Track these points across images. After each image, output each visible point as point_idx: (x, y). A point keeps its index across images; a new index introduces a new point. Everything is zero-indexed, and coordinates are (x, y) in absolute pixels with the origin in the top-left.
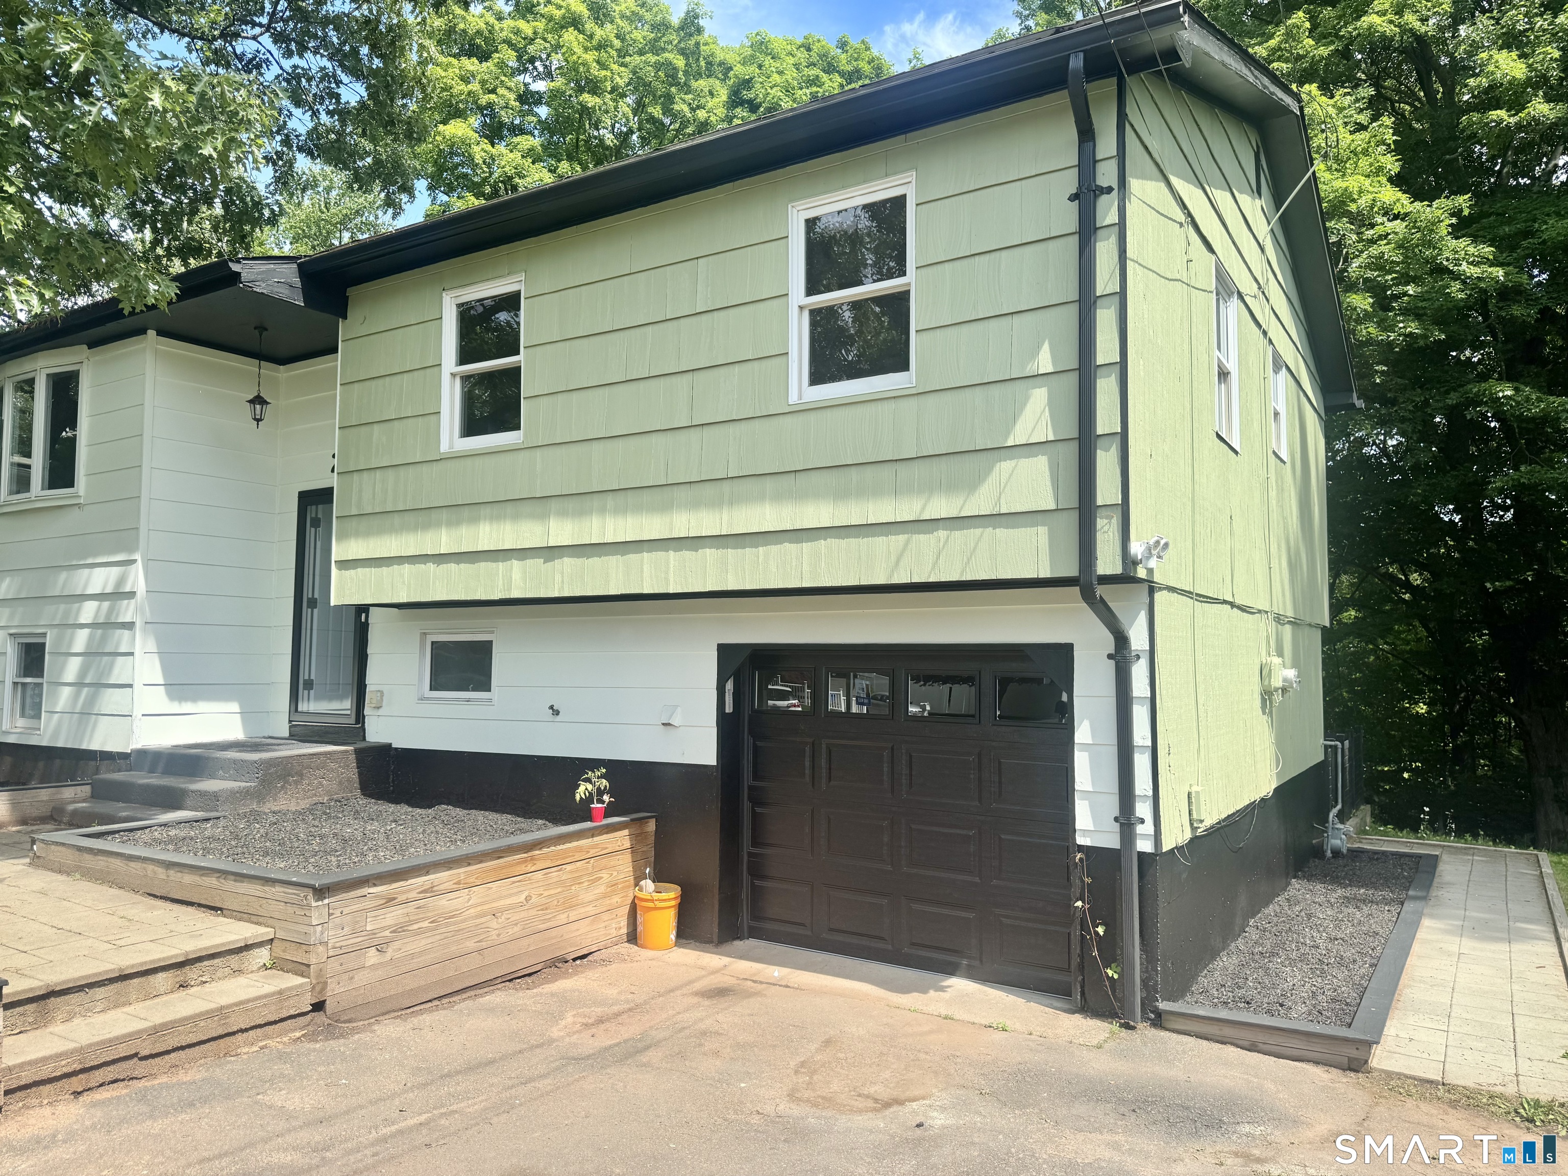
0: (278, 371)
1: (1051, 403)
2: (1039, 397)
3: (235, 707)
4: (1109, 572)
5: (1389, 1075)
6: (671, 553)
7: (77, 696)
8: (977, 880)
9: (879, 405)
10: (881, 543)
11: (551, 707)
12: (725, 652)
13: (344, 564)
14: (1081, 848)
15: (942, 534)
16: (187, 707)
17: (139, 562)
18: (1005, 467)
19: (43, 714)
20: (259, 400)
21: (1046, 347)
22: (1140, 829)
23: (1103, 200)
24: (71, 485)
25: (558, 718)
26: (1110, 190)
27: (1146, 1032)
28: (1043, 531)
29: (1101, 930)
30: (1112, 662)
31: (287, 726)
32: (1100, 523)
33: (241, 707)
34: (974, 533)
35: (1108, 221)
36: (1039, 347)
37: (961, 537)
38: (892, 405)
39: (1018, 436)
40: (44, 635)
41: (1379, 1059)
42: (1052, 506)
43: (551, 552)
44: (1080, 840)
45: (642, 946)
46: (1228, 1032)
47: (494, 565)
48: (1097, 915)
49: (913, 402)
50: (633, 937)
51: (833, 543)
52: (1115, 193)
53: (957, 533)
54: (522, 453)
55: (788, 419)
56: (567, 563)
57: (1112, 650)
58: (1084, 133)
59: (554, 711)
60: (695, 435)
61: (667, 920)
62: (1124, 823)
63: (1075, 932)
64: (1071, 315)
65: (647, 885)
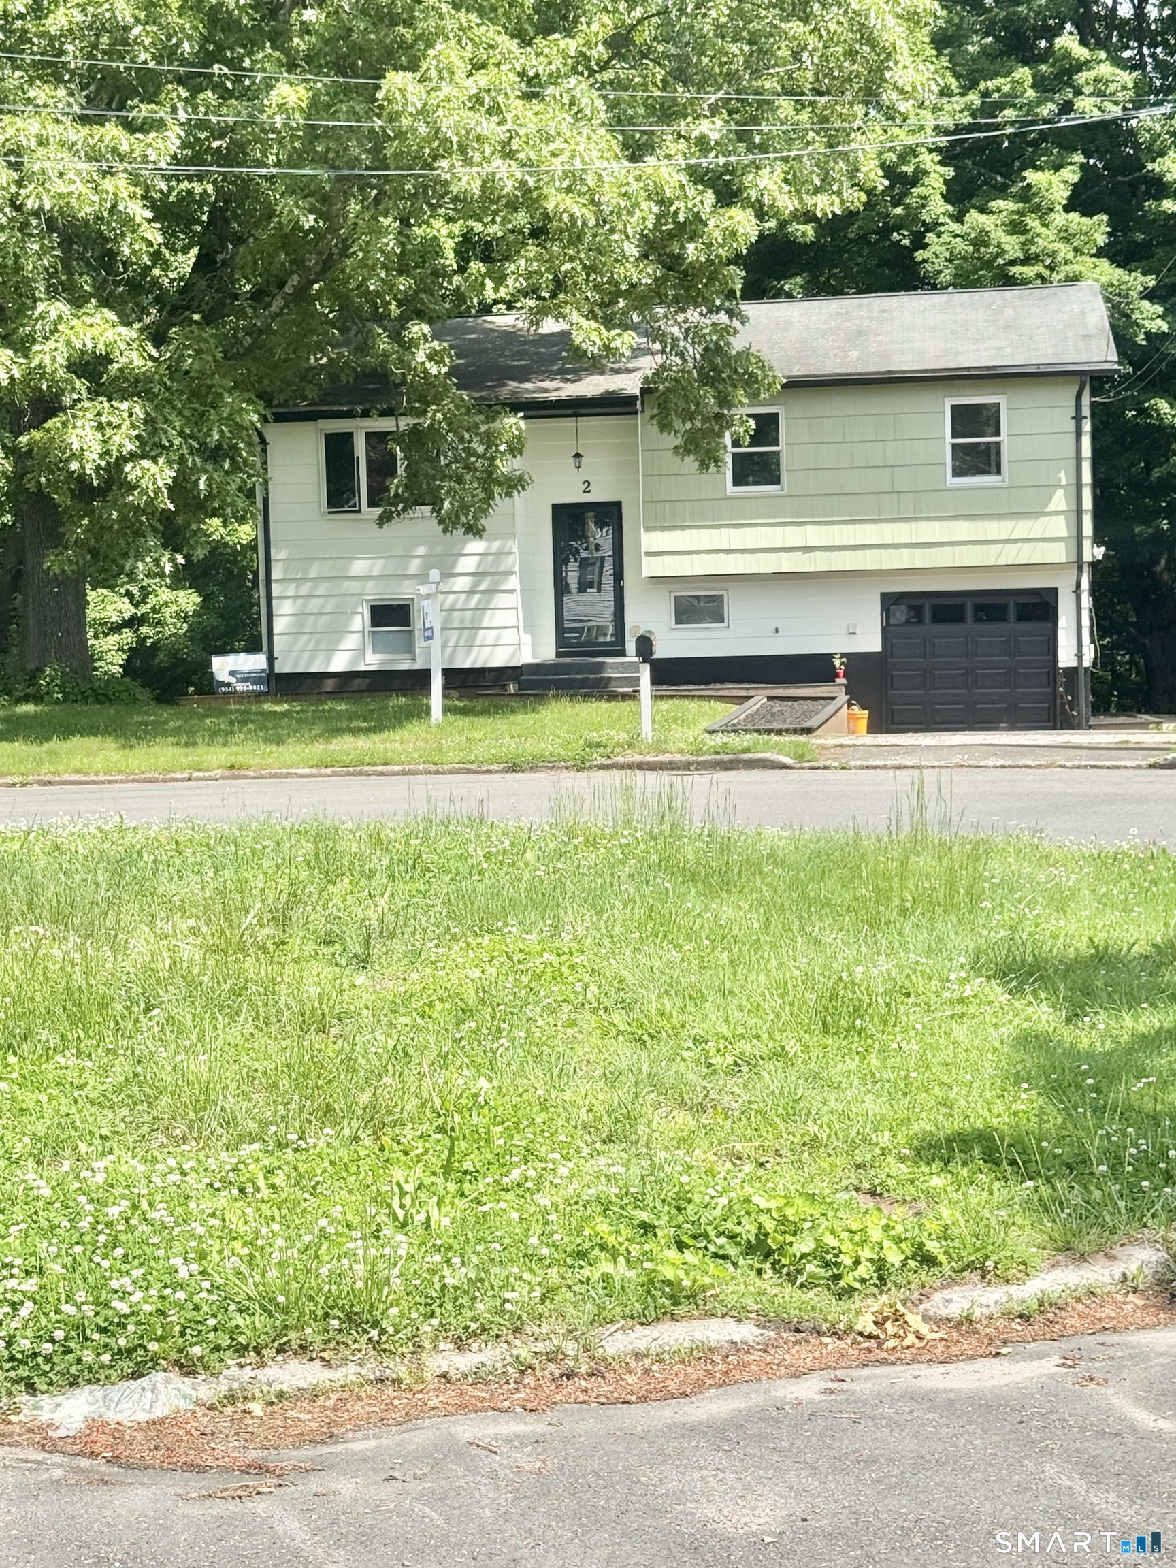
1: (1069, 496)
2: (1060, 493)
4: (1087, 561)
6: (883, 551)
8: (1008, 691)
9: (990, 490)
10: (992, 548)
11: (776, 629)
12: (883, 595)
13: (651, 554)
14: (1061, 669)
15: (1020, 545)
17: (517, 554)
18: (1045, 520)
20: (577, 455)
21: (1063, 473)
22: (1084, 658)
23: (1084, 421)
25: (778, 635)
26: (1086, 418)
28: (1062, 545)
29: (1069, 698)
30: (1074, 595)
31: (555, 651)
32: (1083, 543)
34: (1033, 545)
35: (1086, 430)
36: (1060, 473)
37: (1028, 546)
38: (995, 490)
39: (1053, 508)
40: (412, 599)
42: (1066, 536)
43: (808, 550)
44: (1061, 665)
45: (856, 734)
47: (769, 555)
48: (1067, 693)
49: (1006, 490)
51: (970, 548)
52: (1089, 419)
54: (783, 498)
55: (945, 492)
56: (819, 555)
57: (1073, 589)
58: (1079, 397)
59: (777, 631)
60: (895, 496)
61: (863, 724)
62: (1080, 656)
63: (1058, 701)
64: (1073, 463)
65: (856, 708)
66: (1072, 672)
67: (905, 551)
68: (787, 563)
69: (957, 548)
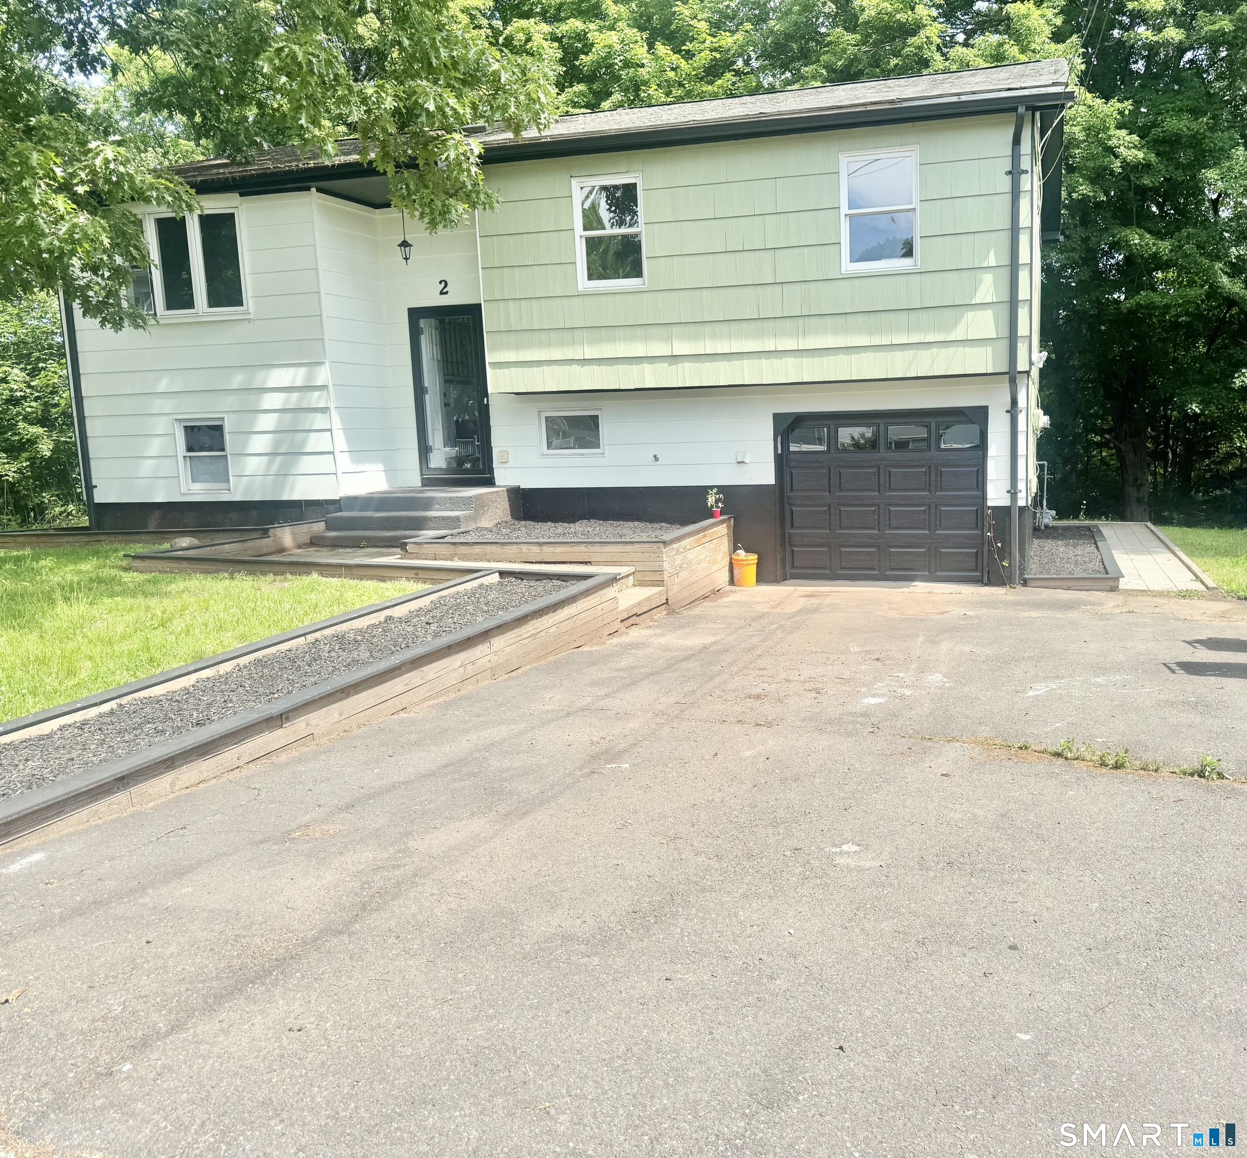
0: (375, 214)
1: (995, 281)
2: (988, 279)
3: (381, 467)
4: (1022, 370)
5: (1127, 591)
6: (764, 360)
7: (270, 464)
8: (927, 532)
9: (898, 277)
10: (899, 355)
11: (655, 456)
12: (777, 417)
13: (495, 365)
14: (989, 508)
15: (935, 350)
16: (360, 467)
17: (327, 364)
18: (970, 315)
19: (231, 478)
20: (405, 244)
21: (992, 252)
22: (1019, 495)
23: (1023, 177)
24: (240, 303)
25: (658, 463)
26: (1026, 172)
27: (1020, 589)
28: (989, 349)
29: (999, 545)
30: (1009, 415)
31: (420, 479)
32: (1019, 345)
33: (385, 467)
34: (951, 350)
35: (1025, 189)
36: (989, 252)
37: (945, 352)
38: (905, 278)
39: (978, 299)
40: (223, 419)
41: (1123, 584)
42: (995, 336)
43: (674, 359)
44: (990, 504)
45: (740, 586)
46: (1058, 583)
47: (629, 367)
48: (996, 539)
49: (918, 277)
50: (732, 582)
51: (871, 355)
52: (1030, 173)
53: (944, 350)
54: (646, 295)
55: (841, 282)
56: (687, 365)
57: (1008, 407)
58: (1017, 141)
59: (656, 458)
60: (778, 289)
61: (752, 571)
62: (1013, 493)
63: (986, 548)
64: (1005, 237)
65: (741, 552)
66: (1003, 513)
67: (790, 361)
68: (650, 376)
69: (854, 357)
